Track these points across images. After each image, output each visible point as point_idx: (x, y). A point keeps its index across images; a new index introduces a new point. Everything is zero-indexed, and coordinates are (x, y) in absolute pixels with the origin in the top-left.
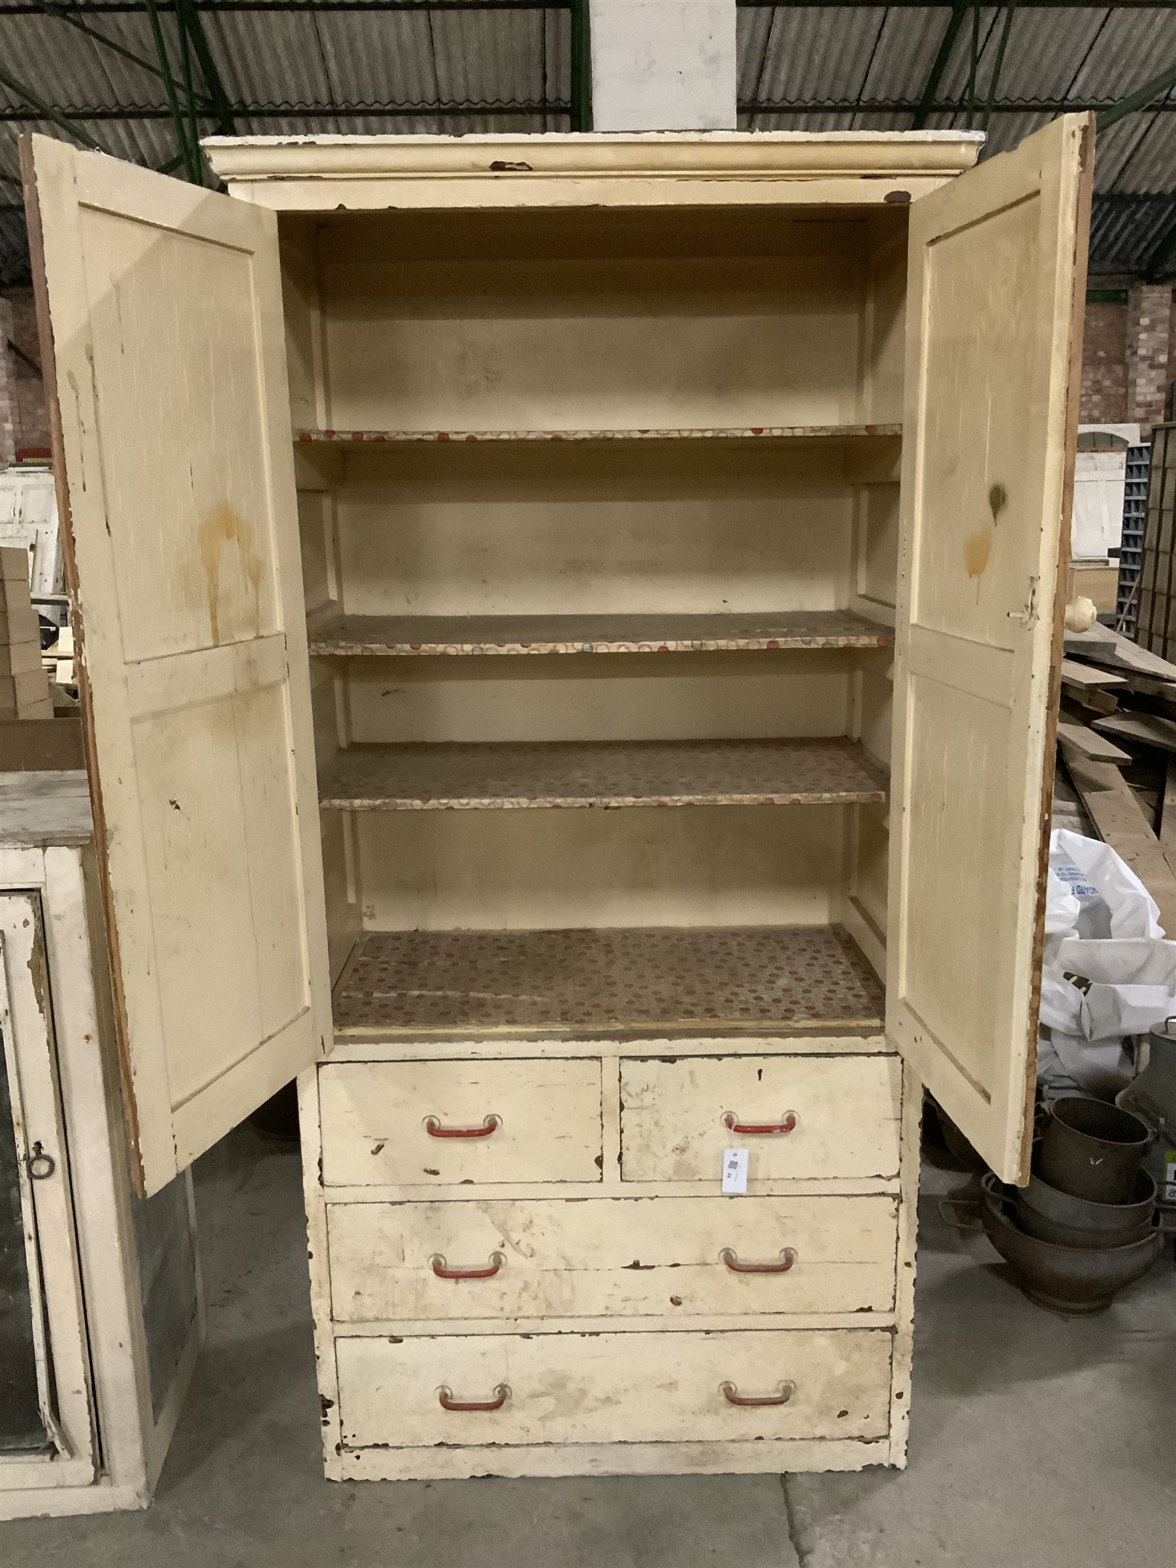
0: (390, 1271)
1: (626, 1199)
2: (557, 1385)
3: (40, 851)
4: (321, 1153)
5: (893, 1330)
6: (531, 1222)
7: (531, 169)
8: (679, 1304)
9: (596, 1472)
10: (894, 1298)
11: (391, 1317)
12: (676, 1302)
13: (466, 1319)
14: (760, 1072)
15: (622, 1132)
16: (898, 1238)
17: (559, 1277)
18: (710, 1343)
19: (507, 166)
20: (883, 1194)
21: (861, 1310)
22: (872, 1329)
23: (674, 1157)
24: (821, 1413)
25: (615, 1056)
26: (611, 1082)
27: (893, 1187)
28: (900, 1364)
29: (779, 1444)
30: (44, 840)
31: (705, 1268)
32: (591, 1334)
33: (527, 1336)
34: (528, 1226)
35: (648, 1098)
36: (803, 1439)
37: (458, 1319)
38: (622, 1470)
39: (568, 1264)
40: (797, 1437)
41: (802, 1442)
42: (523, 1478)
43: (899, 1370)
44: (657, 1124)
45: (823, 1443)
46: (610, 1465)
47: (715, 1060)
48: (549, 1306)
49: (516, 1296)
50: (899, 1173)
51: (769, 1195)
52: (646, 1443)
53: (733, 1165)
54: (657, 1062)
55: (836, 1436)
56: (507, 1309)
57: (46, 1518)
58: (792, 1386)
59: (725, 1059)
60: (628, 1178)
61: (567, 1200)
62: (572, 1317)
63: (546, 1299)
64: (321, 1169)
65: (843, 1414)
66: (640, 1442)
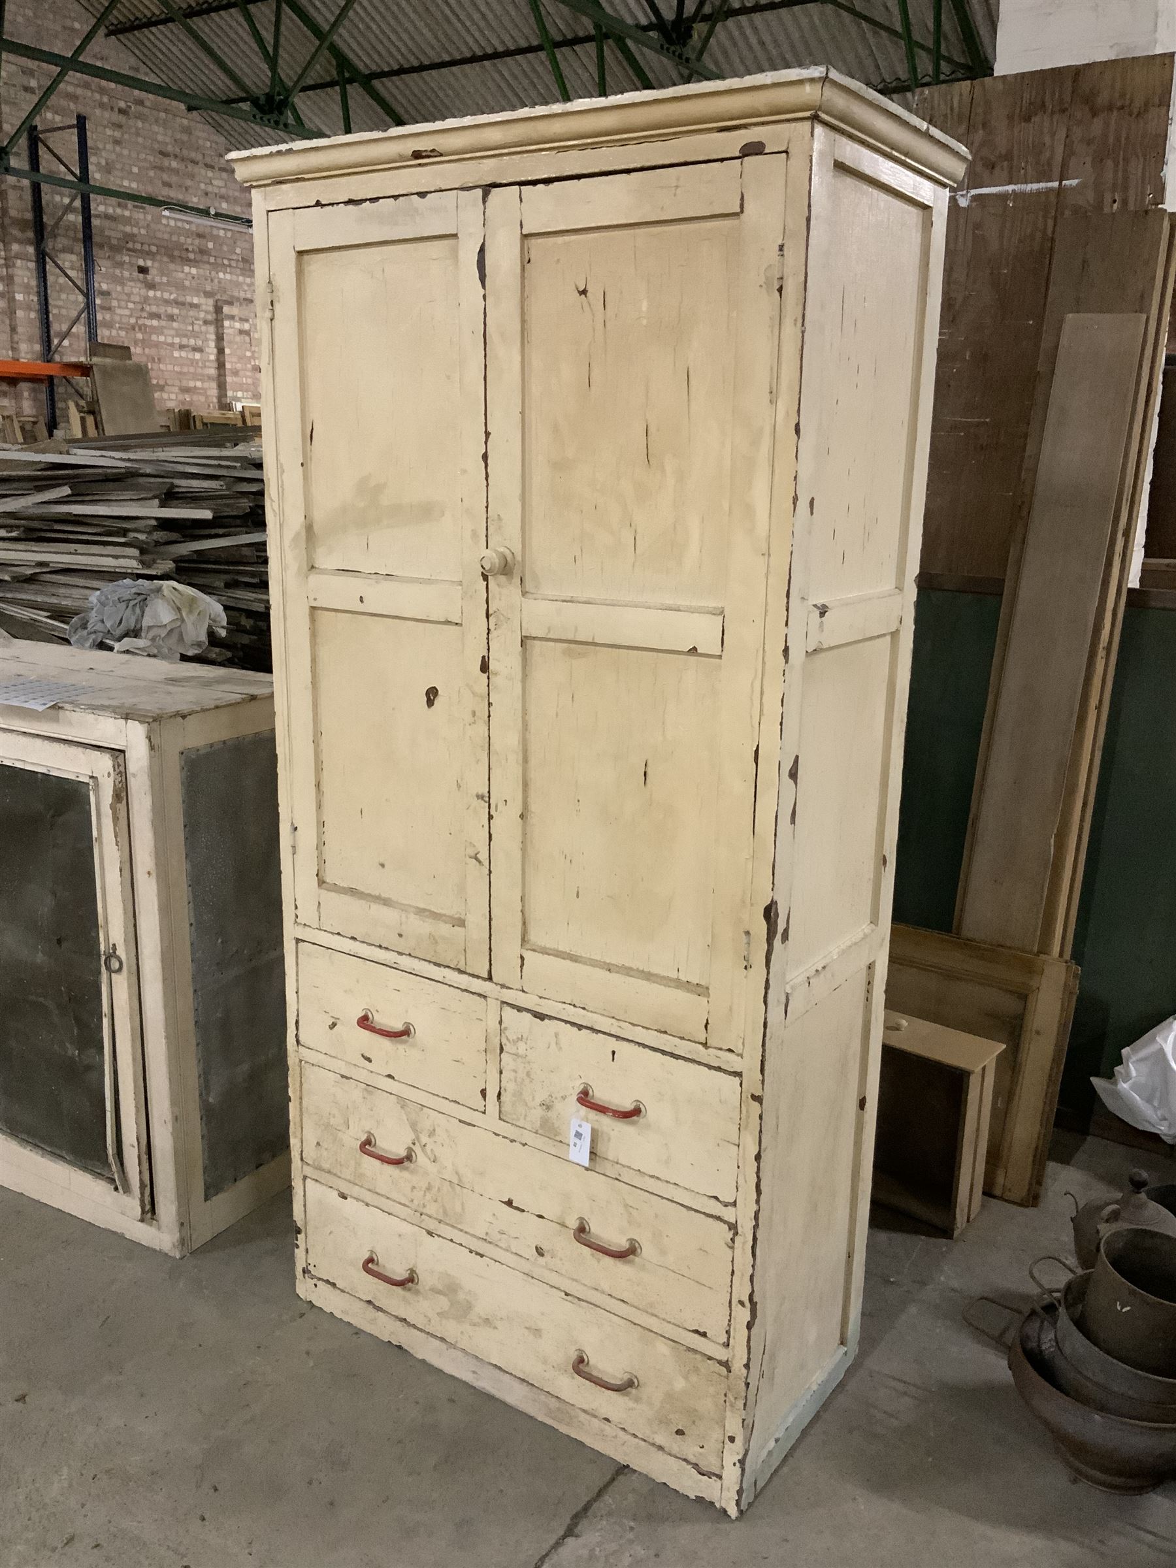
0: (340, 1133)
1: (504, 1137)
2: (450, 1289)
3: (123, 721)
4: (298, 1016)
5: (726, 1365)
6: (434, 1130)
7: (441, 155)
8: (541, 1255)
9: (476, 1384)
10: (728, 1332)
11: (339, 1174)
12: (540, 1252)
13: (388, 1198)
14: (614, 1053)
15: (501, 1073)
16: (733, 1272)
17: (453, 1188)
18: (567, 1306)
19: (424, 154)
20: (719, 1218)
21: (696, 1332)
22: (710, 1358)
23: (539, 1112)
24: (661, 1422)
25: (497, 999)
26: (493, 1024)
27: (729, 1214)
28: (732, 1406)
29: (621, 1433)
30: (127, 714)
31: (563, 1229)
32: (477, 1254)
33: (430, 1233)
34: (432, 1133)
35: (522, 1048)
36: (645, 1441)
37: (382, 1195)
38: (498, 1394)
39: (460, 1180)
40: (640, 1436)
41: (643, 1443)
42: (423, 1361)
43: (732, 1411)
44: (528, 1074)
45: (661, 1452)
46: (486, 1382)
47: (575, 1029)
48: (445, 1213)
49: (422, 1193)
50: (735, 1201)
51: (617, 1179)
52: (515, 1376)
53: (578, 1135)
54: (529, 1015)
55: (673, 1452)
56: (416, 1202)
57: (122, 1236)
58: (635, 1381)
59: (584, 1031)
60: (504, 1118)
61: (460, 1121)
62: (461, 1230)
63: (443, 1206)
64: (297, 1029)
65: (680, 1432)
66: (511, 1374)
